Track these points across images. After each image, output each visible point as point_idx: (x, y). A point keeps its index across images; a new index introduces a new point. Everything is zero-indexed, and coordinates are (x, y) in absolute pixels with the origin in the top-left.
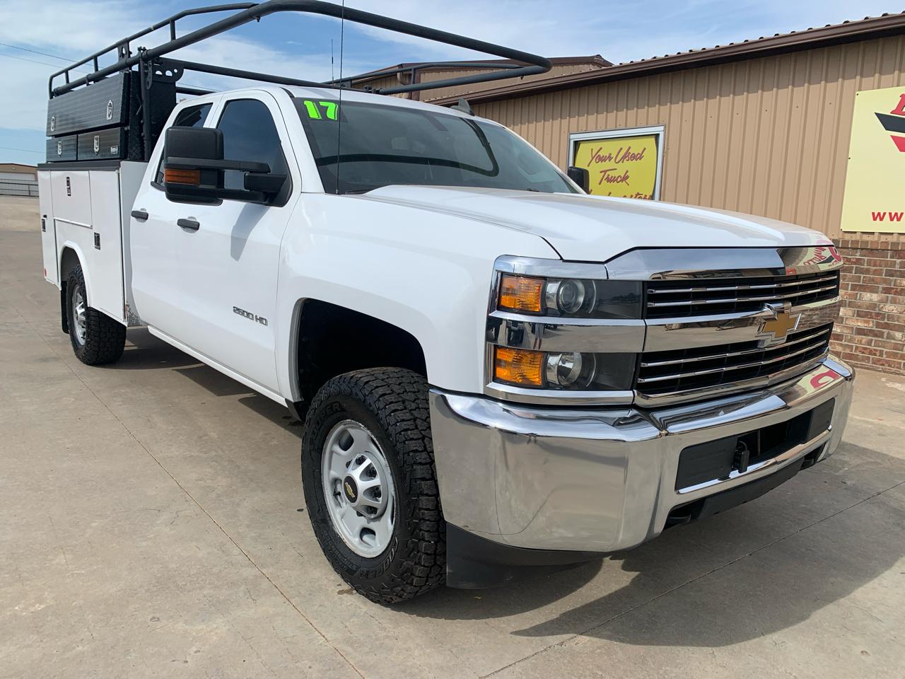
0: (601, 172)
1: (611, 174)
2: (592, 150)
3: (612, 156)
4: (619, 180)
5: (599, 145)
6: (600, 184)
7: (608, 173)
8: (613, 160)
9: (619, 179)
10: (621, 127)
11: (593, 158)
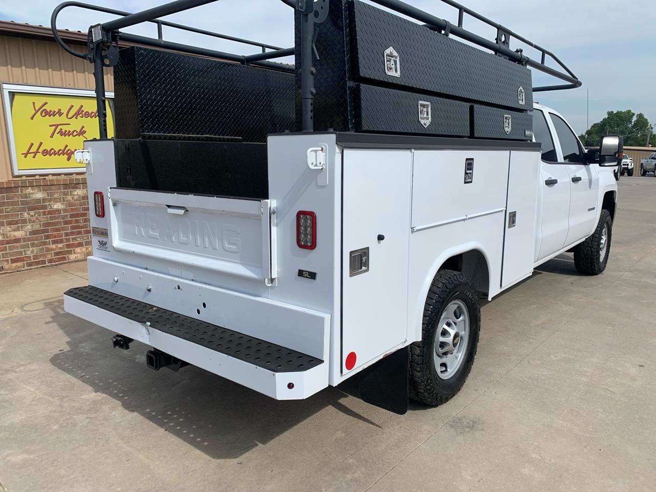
0: (50, 126)
1: (64, 128)
2: (34, 103)
3: (62, 111)
4: (74, 134)
5: (44, 99)
6: (52, 137)
7: (59, 127)
8: (64, 115)
9: (75, 133)
10: (68, 86)
11: (37, 112)
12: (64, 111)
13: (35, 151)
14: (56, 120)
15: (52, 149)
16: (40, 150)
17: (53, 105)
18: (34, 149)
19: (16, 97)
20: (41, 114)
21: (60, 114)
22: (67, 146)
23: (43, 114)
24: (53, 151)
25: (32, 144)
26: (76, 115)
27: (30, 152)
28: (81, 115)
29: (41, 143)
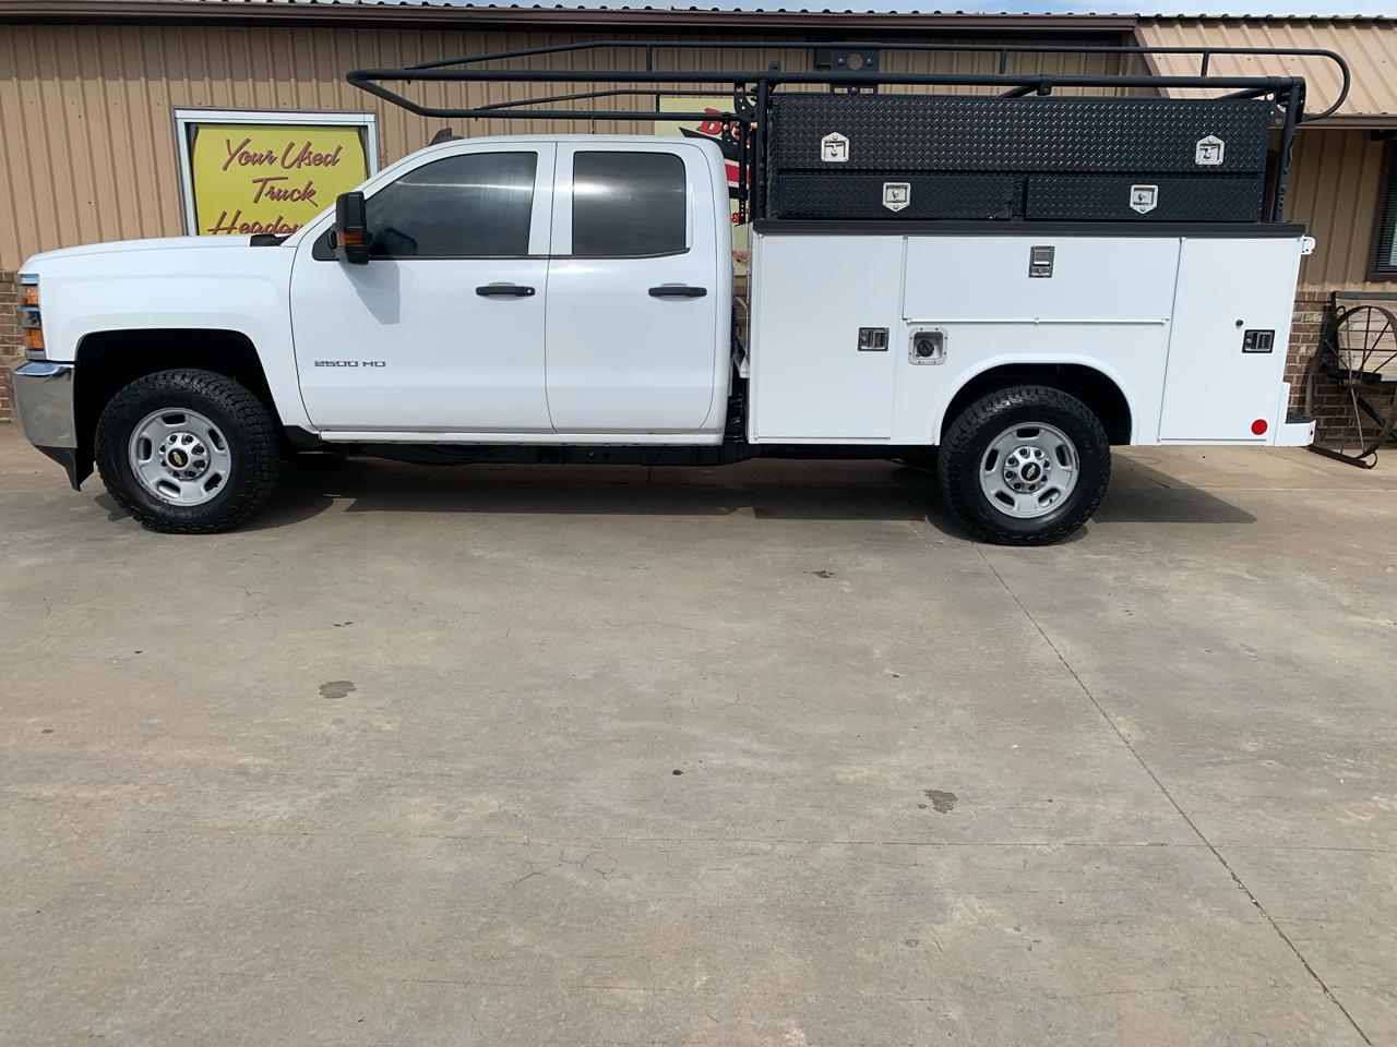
0: (255, 182)
1: (278, 185)
2: (228, 141)
4: (295, 197)
7: (270, 184)
9: (296, 195)
12: (278, 154)
13: (228, 225)
14: (264, 170)
15: (257, 223)
16: (238, 225)
17: (259, 143)
18: (227, 223)
19: (201, 132)
20: (240, 161)
21: (272, 160)
22: (281, 218)
23: (243, 161)
24: (257, 227)
25: (225, 214)
26: (299, 160)
27: (221, 226)
28: (307, 161)
29: (239, 213)
